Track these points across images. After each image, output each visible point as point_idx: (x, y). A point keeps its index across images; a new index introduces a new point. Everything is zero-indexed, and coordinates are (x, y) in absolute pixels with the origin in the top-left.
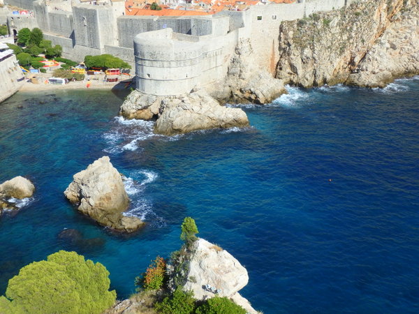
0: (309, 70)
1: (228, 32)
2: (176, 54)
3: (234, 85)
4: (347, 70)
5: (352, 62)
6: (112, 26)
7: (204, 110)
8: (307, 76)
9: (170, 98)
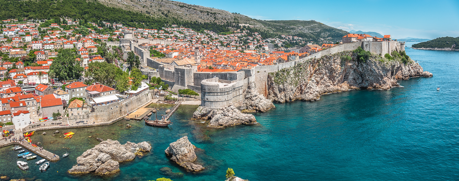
0: (282, 94)
1: (244, 79)
2: (220, 89)
3: (248, 103)
4: (299, 93)
5: (301, 90)
6: (191, 77)
7: (234, 115)
8: (282, 97)
9: (217, 110)
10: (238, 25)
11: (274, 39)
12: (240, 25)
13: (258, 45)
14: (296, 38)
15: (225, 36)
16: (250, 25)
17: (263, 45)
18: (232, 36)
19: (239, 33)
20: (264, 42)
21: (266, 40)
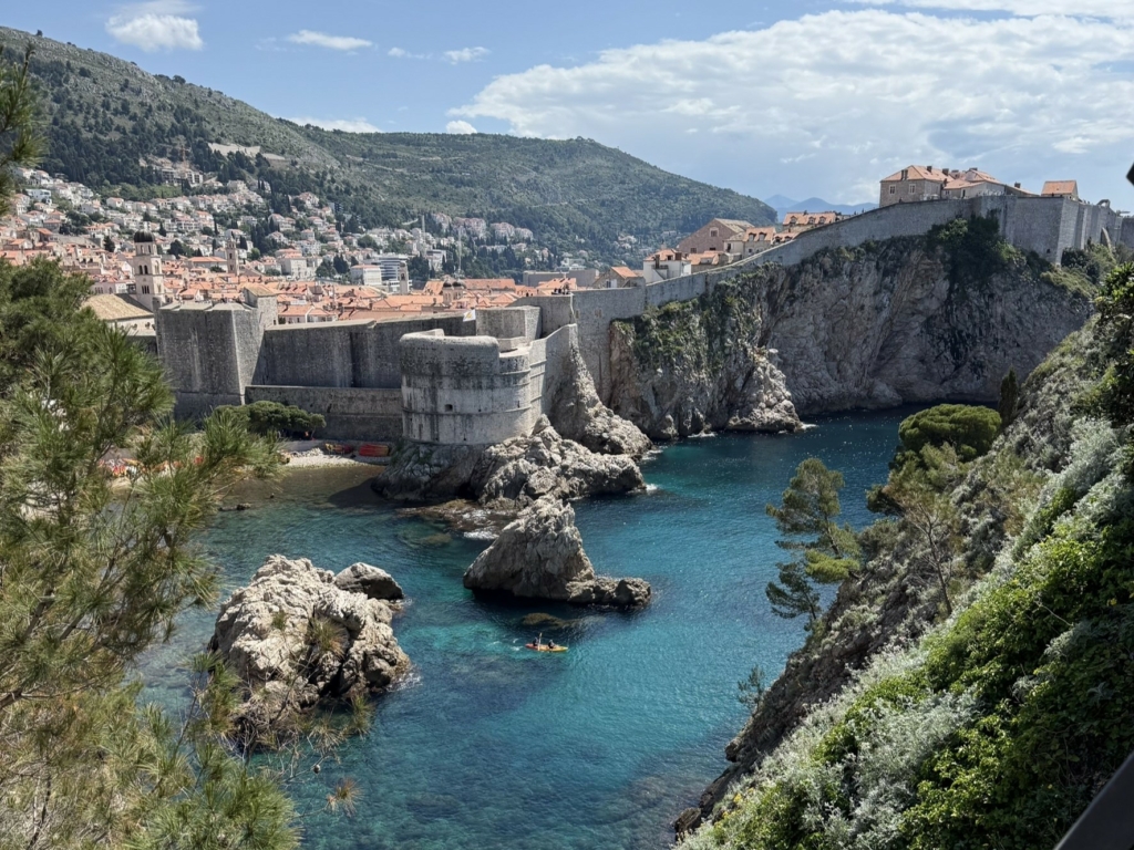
0: (668, 406)
1: (542, 336)
7: (569, 460)
8: (668, 416)
10: (202, 146)
11: (402, 233)
12: (214, 147)
13: (331, 257)
14: (505, 229)
15: (144, 207)
16: (266, 149)
17: (354, 262)
18: (180, 207)
19: (215, 192)
20: (355, 244)
21: (363, 236)
